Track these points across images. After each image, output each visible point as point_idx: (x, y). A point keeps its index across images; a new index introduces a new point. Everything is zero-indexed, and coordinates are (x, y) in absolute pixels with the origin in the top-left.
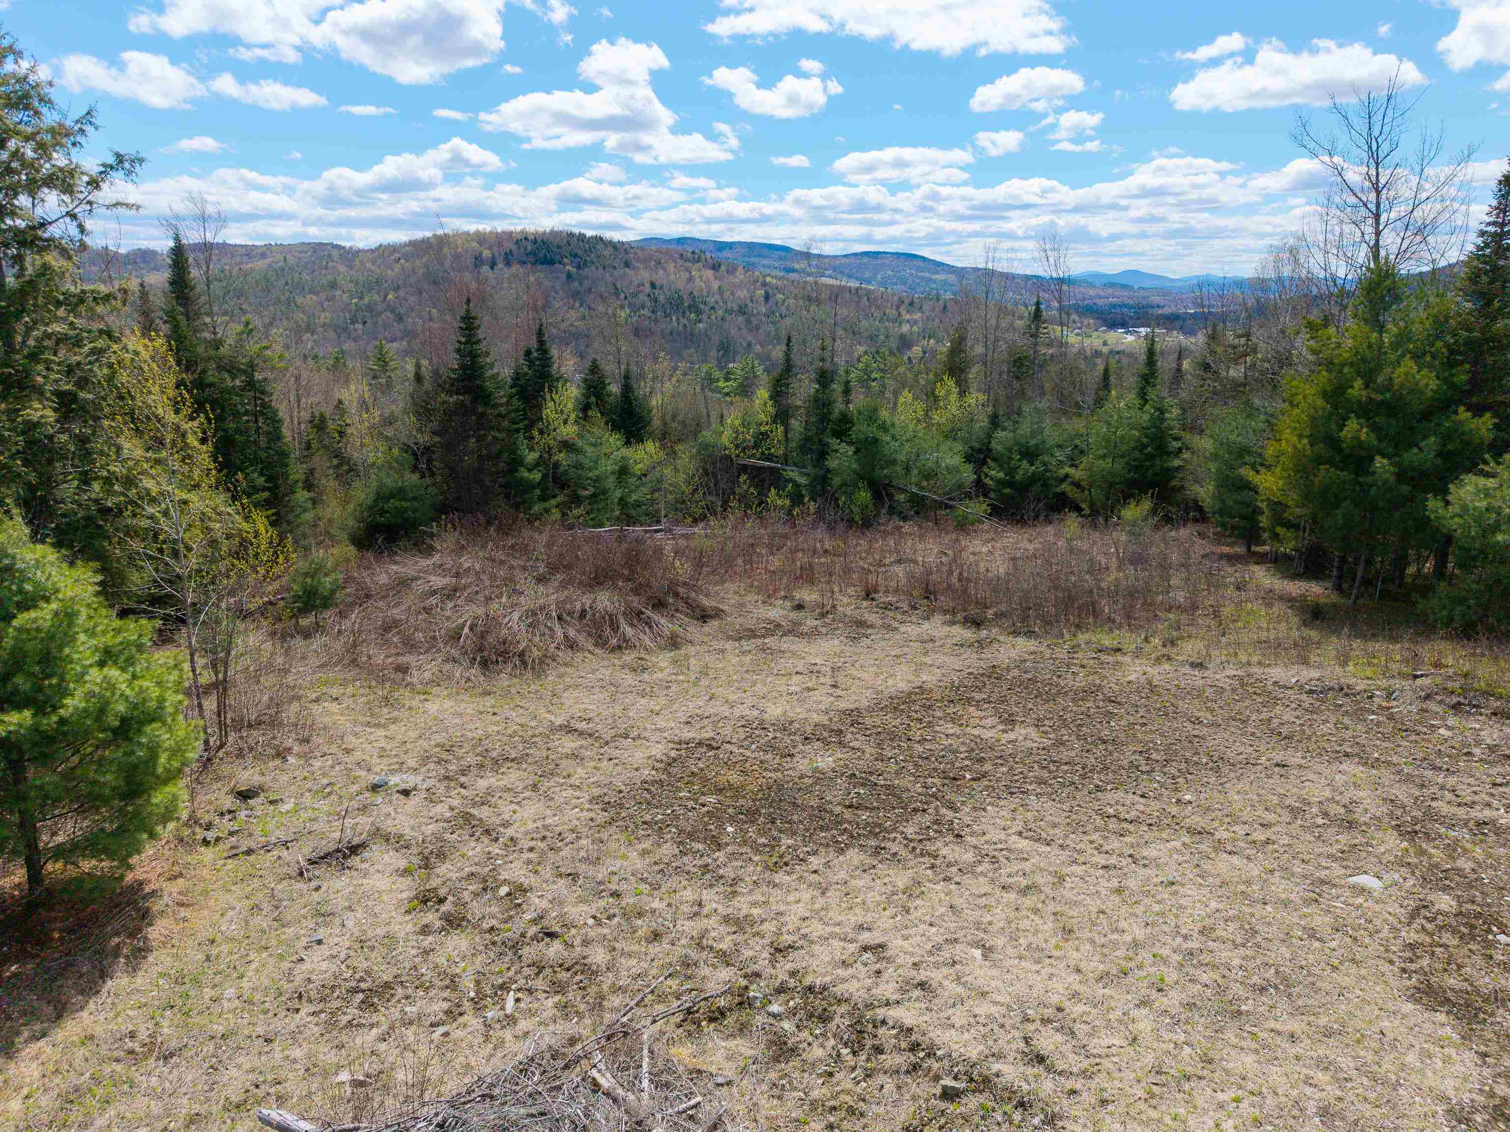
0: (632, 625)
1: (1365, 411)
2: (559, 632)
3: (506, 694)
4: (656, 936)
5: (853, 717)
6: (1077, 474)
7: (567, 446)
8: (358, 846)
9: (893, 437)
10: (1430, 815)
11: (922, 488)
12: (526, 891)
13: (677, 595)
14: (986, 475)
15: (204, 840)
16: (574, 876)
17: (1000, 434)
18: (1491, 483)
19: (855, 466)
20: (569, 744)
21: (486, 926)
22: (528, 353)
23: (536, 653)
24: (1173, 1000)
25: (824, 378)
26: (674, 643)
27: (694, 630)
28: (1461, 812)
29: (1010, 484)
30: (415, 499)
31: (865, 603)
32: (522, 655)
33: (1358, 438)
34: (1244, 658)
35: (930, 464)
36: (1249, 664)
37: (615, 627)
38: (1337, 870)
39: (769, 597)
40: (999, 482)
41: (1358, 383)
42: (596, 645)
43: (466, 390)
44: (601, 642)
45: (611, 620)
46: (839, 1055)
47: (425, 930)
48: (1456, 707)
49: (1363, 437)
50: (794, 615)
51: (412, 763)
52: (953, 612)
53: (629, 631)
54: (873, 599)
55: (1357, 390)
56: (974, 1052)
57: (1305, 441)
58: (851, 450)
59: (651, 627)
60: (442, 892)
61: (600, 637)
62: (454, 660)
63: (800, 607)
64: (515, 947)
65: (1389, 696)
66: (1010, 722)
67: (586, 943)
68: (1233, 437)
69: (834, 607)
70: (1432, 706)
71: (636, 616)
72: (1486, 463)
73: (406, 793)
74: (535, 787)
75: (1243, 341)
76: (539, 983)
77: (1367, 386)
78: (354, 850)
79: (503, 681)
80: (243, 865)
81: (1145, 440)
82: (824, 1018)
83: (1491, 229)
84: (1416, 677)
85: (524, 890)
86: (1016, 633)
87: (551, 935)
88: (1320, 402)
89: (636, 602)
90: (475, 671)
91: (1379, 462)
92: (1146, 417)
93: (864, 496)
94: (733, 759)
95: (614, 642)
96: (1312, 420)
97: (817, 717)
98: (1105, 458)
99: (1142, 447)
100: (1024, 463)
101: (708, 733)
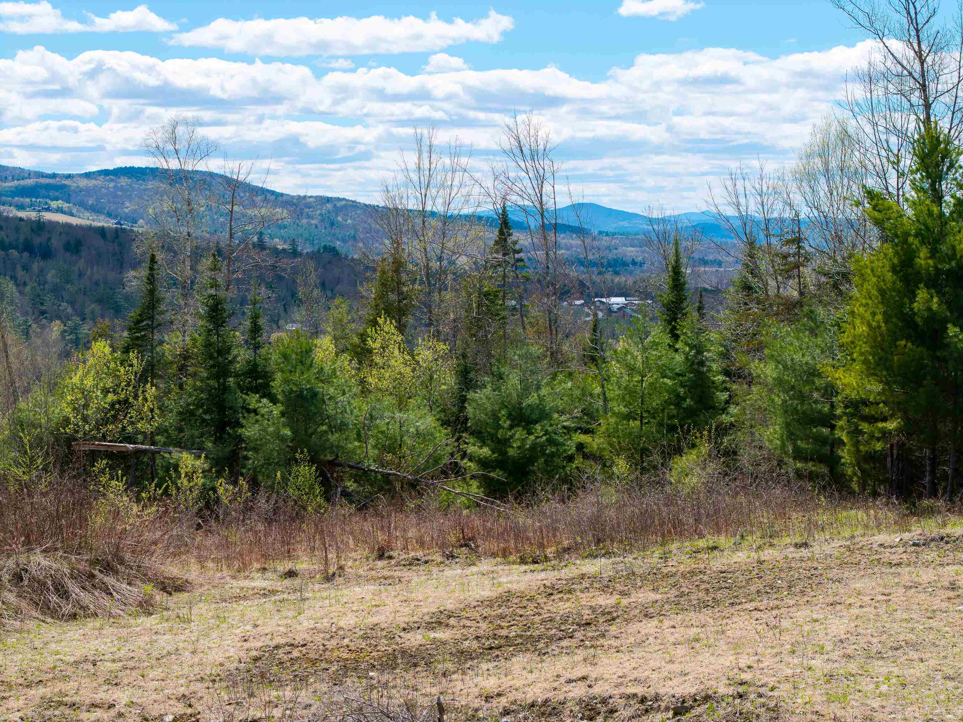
0: (85, 590)
1: (934, 282)
11: (384, 465)
19: (287, 432)
26: (146, 610)
27: (161, 597)
31: (380, 564)
33: (929, 309)
34: (847, 535)
35: (394, 429)
36: (853, 537)
41: (924, 252)
42: (43, 613)
44: (49, 610)
45: (56, 583)
49: (935, 307)
50: (287, 582)
52: (505, 553)
53: (84, 597)
54: (390, 557)
55: (923, 260)
57: (879, 317)
59: (110, 593)
61: (47, 605)
63: (291, 574)
68: (797, 357)
69: (341, 568)
75: (793, 249)
77: (932, 257)
81: (682, 391)
88: (889, 276)
91: (952, 331)
92: (679, 358)
93: (306, 472)
94: (330, 647)
95: (67, 608)
96: (882, 292)
97: (402, 620)
98: (629, 417)
99: (678, 400)
100: (519, 433)
101: (282, 641)
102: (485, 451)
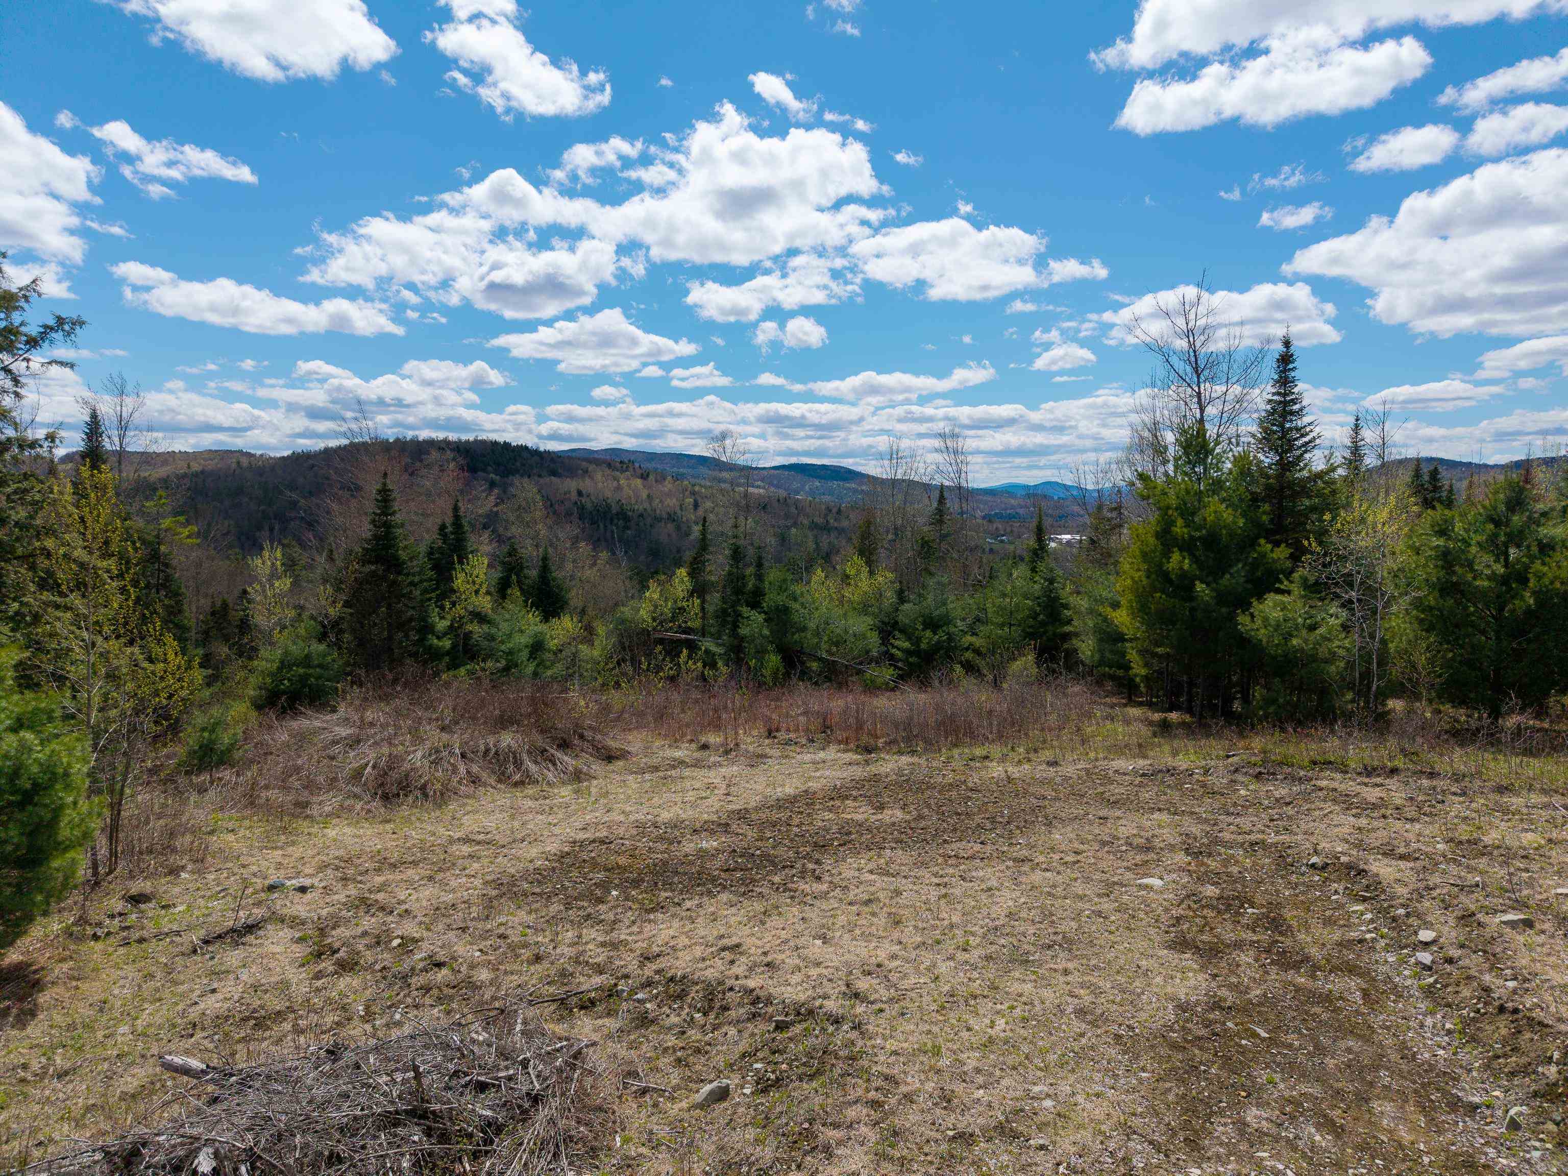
0: (536, 762)
1: (1187, 547)
2: (462, 769)
3: (407, 820)
4: (538, 959)
5: (742, 815)
6: (977, 642)
7: (480, 617)
8: (253, 926)
9: (802, 604)
10: (1216, 841)
11: (832, 654)
12: (417, 941)
13: (582, 737)
14: (893, 646)
15: (95, 935)
16: (464, 929)
17: (906, 606)
18: (1285, 599)
19: (766, 632)
20: (466, 849)
21: (377, 967)
22: (443, 527)
23: (438, 786)
24: (974, 955)
25: (737, 555)
26: (578, 776)
27: (597, 767)
28: (1240, 839)
29: (917, 653)
30: (320, 666)
31: (766, 742)
32: (423, 788)
33: (1181, 568)
34: (1092, 755)
35: (838, 632)
37: (518, 764)
38: (1129, 875)
39: (675, 743)
40: (908, 652)
41: (1180, 522)
42: (500, 781)
43: (378, 560)
44: (503, 778)
45: (515, 757)
46: (692, 1018)
47: (318, 976)
48: (1258, 776)
49: (1186, 567)
50: (697, 755)
51: (308, 871)
52: (847, 741)
53: (533, 768)
54: (774, 738)
55: (1179, 528)
56: (802, 997)
57: (1142, 573)
58: (761, 618)
59: (554, 764)
60: (336, 945)
61: (503, 773)
62: (356, 796)
63: (705, 747)
64: (405, 978)
65: (1206, 772)
66: (881, 808)
67: (472, 967)
69: (737, 745)
70: (1240, 777)
71: (541, 755)
72: (1281, 582)
73: (303, 890)
74: (430, 878)
75: (1114, 514)
76: (428, 1001)
77: (1187, 526)
78: (250, 928)
79: (405, 811)
80: (135, 949)
81: (1038, 609)
82: (681, 996)
83: (1276, 398)
84: (1228, 757)
85: (415, 941)
86: (900, 753)
87: (439, 965)
88: (1152, 540)
89: (539, 740)
90: (376, 804)
91: (1199, 587)
92: (1037, 587)
93: (774, 660)
95: (517, 777)
96: (1144, 555)
98: (1002, 626)
99: (1035, 616)
100: (928, 633)
102: (906, 645)
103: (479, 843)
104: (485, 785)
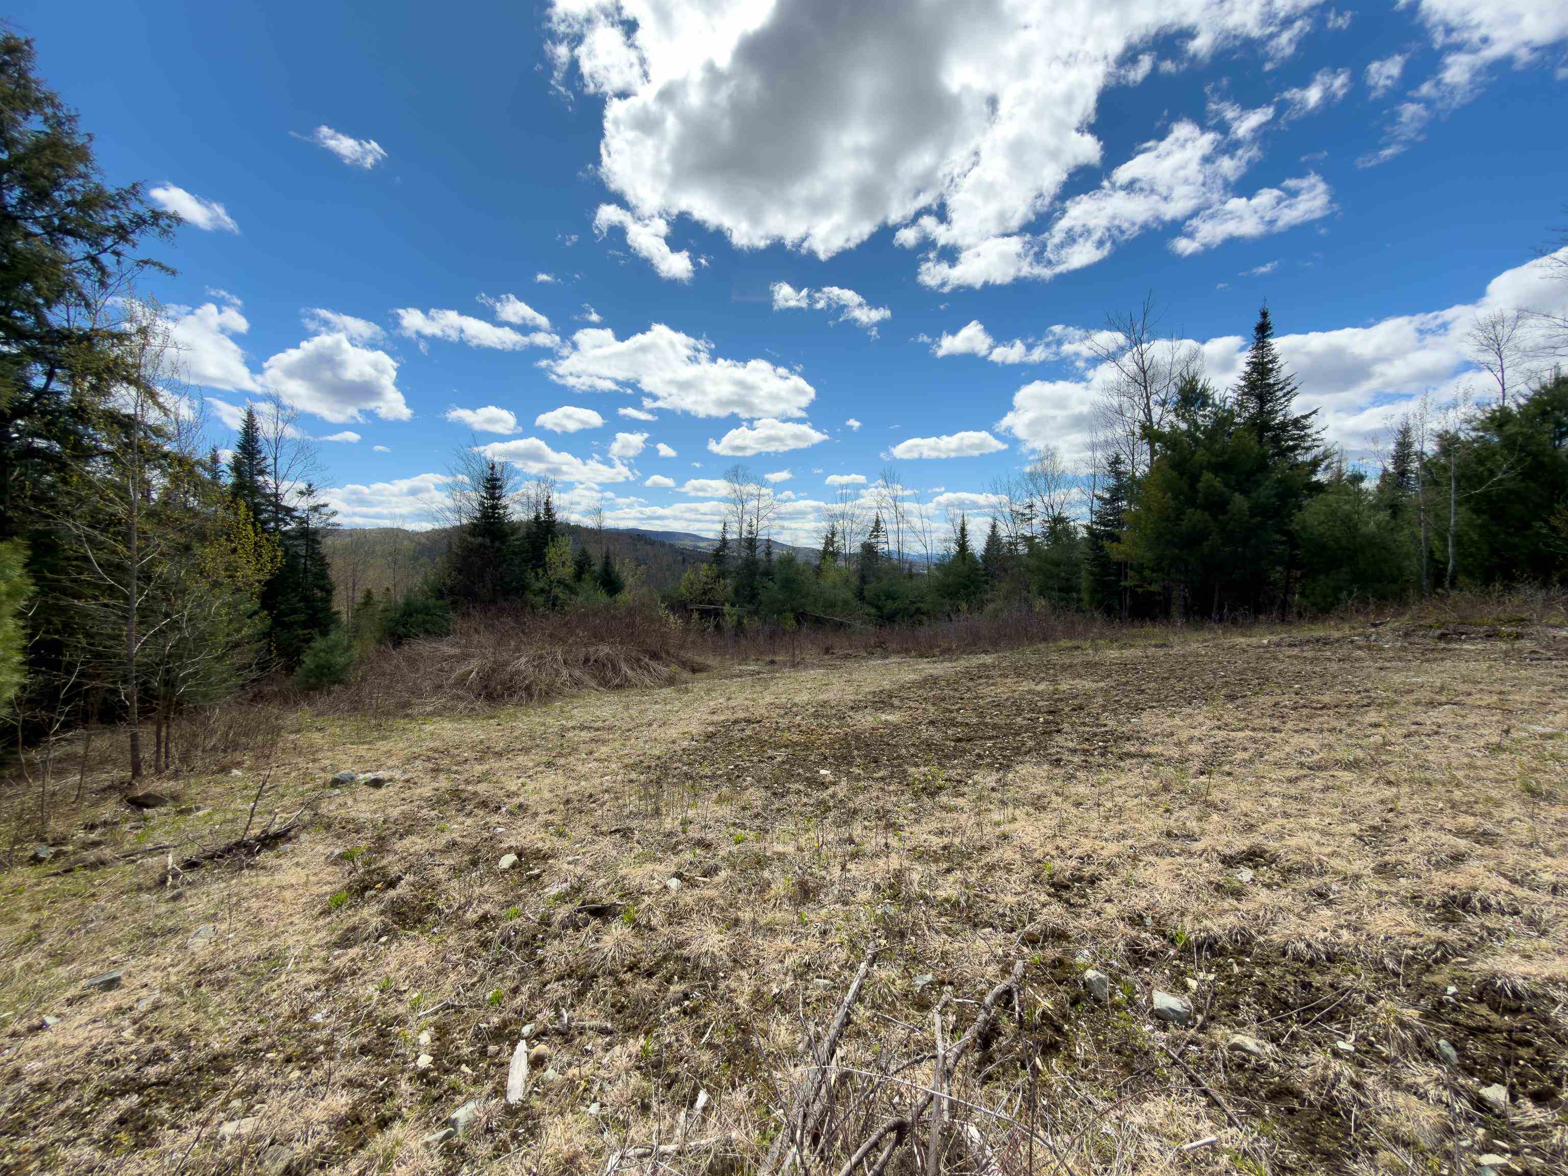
0: (632, 669)
1: (1213, 468)
2: (565, 673)
7: (565, 584)
8: (276, 837)
9: (806, 578)
11: (827, 614)
12: (546, 857)
13: (668, 652)
15: (36, 857)
16: (626, 833)
17: (869, 586)
19: (780, 596)
22: (537, 518)
23: (544, 687)
26: (671, 681)
31: (828, 656)
35: (831, 598)
37: (616, 670)
42: (600, 684)
43: (486, 533)
44: (604, 682)
45: (613, 665)
50: (770, 667)
51: (392, 763)
52: (907, 650)
53: (630, 674)
54: (833, 653)
58: (776, 587)
59: (649, 671)
60: (394, 870)
61: (603, 678)
62: (460, 698)
64: (530, 944)
71: (636, 663)
73: (377, 783)
76: (588, 1014)
78: (270, 841)
79: (510, 708)
80: (73, 881)
85: (542, 857)
87: (602, 913)
89: (633, 652)
90: (480, 703)
91: (1238, 498)
93: (789, 616)
94: (782, 726)
95: (617, 681)
97: (850, 697)
100: (889, 603)
101: (741, 715)
102: (874, 611)
103: (598, 729)
104: (587, 687)
